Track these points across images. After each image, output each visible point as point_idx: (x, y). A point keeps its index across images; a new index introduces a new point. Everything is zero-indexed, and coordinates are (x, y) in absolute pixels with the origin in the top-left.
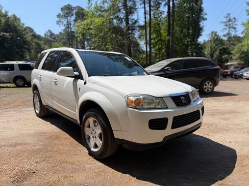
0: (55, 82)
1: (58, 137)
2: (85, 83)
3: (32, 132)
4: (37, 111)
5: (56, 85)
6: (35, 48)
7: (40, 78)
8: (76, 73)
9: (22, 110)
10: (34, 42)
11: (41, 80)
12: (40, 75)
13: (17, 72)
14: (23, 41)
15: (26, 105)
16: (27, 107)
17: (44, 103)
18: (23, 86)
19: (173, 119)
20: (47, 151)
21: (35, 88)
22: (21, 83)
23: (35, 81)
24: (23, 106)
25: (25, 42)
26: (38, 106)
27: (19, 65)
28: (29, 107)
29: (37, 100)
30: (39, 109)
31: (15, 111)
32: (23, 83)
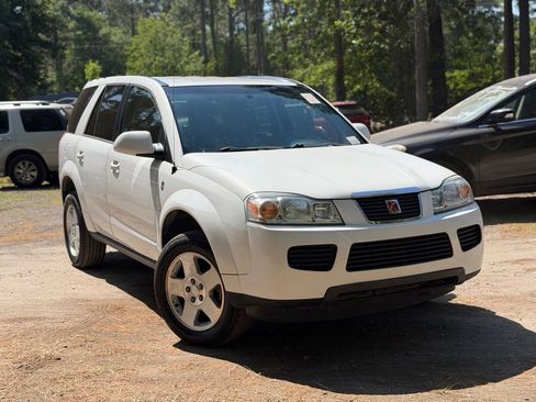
0: (114, 169)
1: (119, 309)
2: (174, 170)
3: (58, 298)
4: (75, 252)
5: (117, 175)
6: (78, 40)
7: (81, 158)
8: (159, 147)
9: (33, 251)
10: (73, 17)
11: (81, 163)
12: (79, 152)
13: (18, 138)
14: (35, 18)
15: (46, 238)
16: (48, 245)
17: (90, 228)
18: (35, 185)
19: (352, 250)
20: (89, 332)
21: (69, 187)
22: (27, 172)
23: (67, 168)
24: (35, 241)
25: (41, 21)
26: (75, 237)
27: (24, 113)
28: (52, 243)
29: (73, 220)
30: (77, 244)
31: (14, 254)
32: (35, 174)
